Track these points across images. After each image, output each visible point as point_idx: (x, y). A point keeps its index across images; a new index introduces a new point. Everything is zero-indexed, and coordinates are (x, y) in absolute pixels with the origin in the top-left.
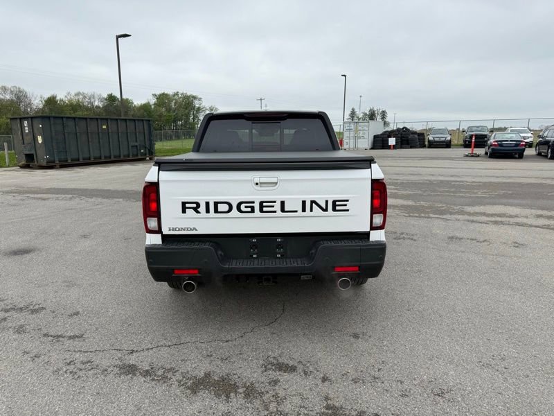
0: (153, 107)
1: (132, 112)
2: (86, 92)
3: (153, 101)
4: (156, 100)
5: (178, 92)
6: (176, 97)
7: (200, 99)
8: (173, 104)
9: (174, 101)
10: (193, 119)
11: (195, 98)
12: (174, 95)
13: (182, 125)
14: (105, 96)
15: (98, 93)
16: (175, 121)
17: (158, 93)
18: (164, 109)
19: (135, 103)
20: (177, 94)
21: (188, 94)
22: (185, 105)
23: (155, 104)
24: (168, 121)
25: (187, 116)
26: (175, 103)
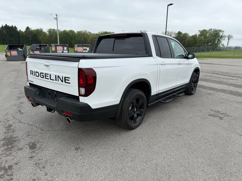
0: (198, 36)
1: (188, 39)
2: (169, 31)
3: (198, 33)
4: (200, 33)
5: (211, 29)
6: (210, 31)
7: (223, 32)
8: (208, 35)
9: (209, 33)
10: (218, 41)
11: (220, 31)
12: (209, 30)
13: (211, 45)
14: (177, 32)
15: (174, 31)
16: (208, 43)
17: (201, 30)
18: (203, 37)
19: (190, 35)
20: (211, 30)
21: (217, 29)
22: (214, 35)
23: (199, 35)
24: (204, 43)
25: (214, 40)
26: (209, 34)
